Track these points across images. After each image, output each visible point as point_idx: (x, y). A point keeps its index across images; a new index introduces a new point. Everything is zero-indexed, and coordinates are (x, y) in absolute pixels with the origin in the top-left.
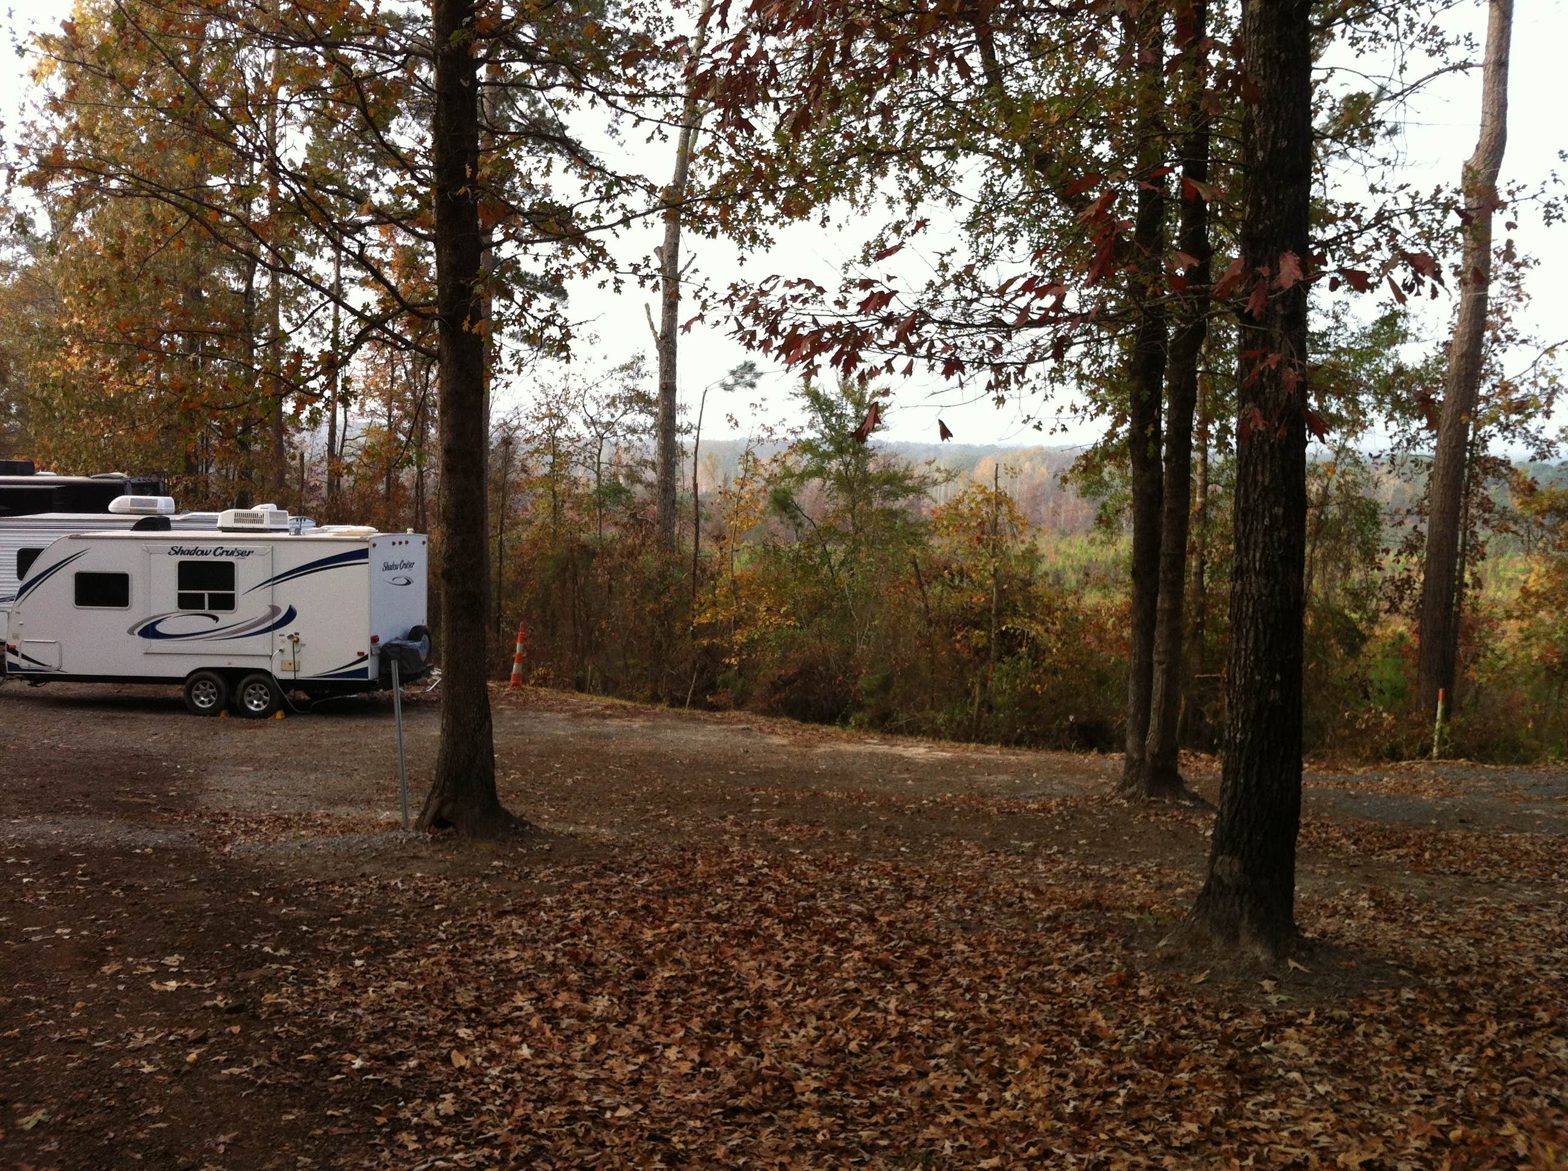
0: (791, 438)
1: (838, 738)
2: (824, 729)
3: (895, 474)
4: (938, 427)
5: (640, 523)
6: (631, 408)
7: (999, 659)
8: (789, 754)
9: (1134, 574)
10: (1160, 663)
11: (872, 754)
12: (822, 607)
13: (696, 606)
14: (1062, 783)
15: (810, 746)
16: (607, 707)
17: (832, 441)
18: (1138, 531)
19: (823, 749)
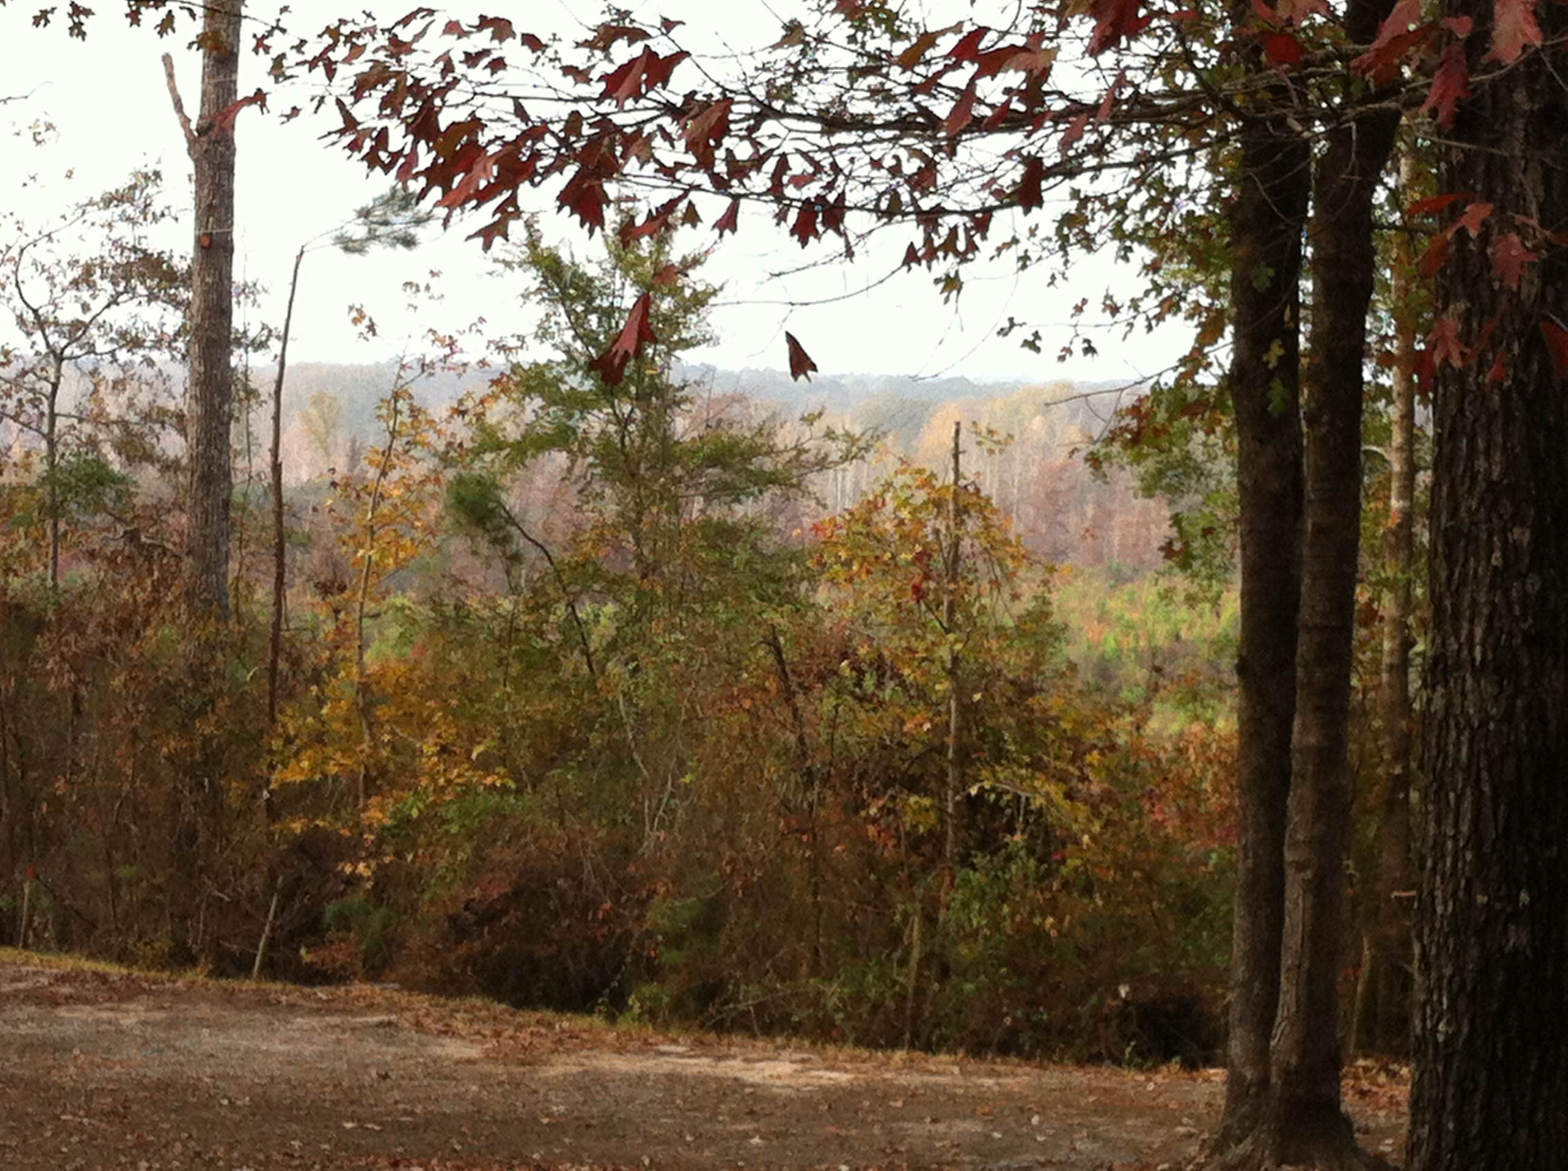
0: (498, 361)
1: (597, 1044)
2: (565, 1023)
3: (735, 443)
4: (785, 349)
5: (148, 553)
6: (130, 290)
7: (965, 860)
8: (485, 1080)
9: (1242, 669)
10: (1300, 867)
11: (673, 1078)
12: (565, 744)
13: (276, 744)
14: (1094, 1137)
15: (529, 1059)
16: (62, 979)
17: (592, 366)
18: (1251, 573)
19: (560, 1067)
